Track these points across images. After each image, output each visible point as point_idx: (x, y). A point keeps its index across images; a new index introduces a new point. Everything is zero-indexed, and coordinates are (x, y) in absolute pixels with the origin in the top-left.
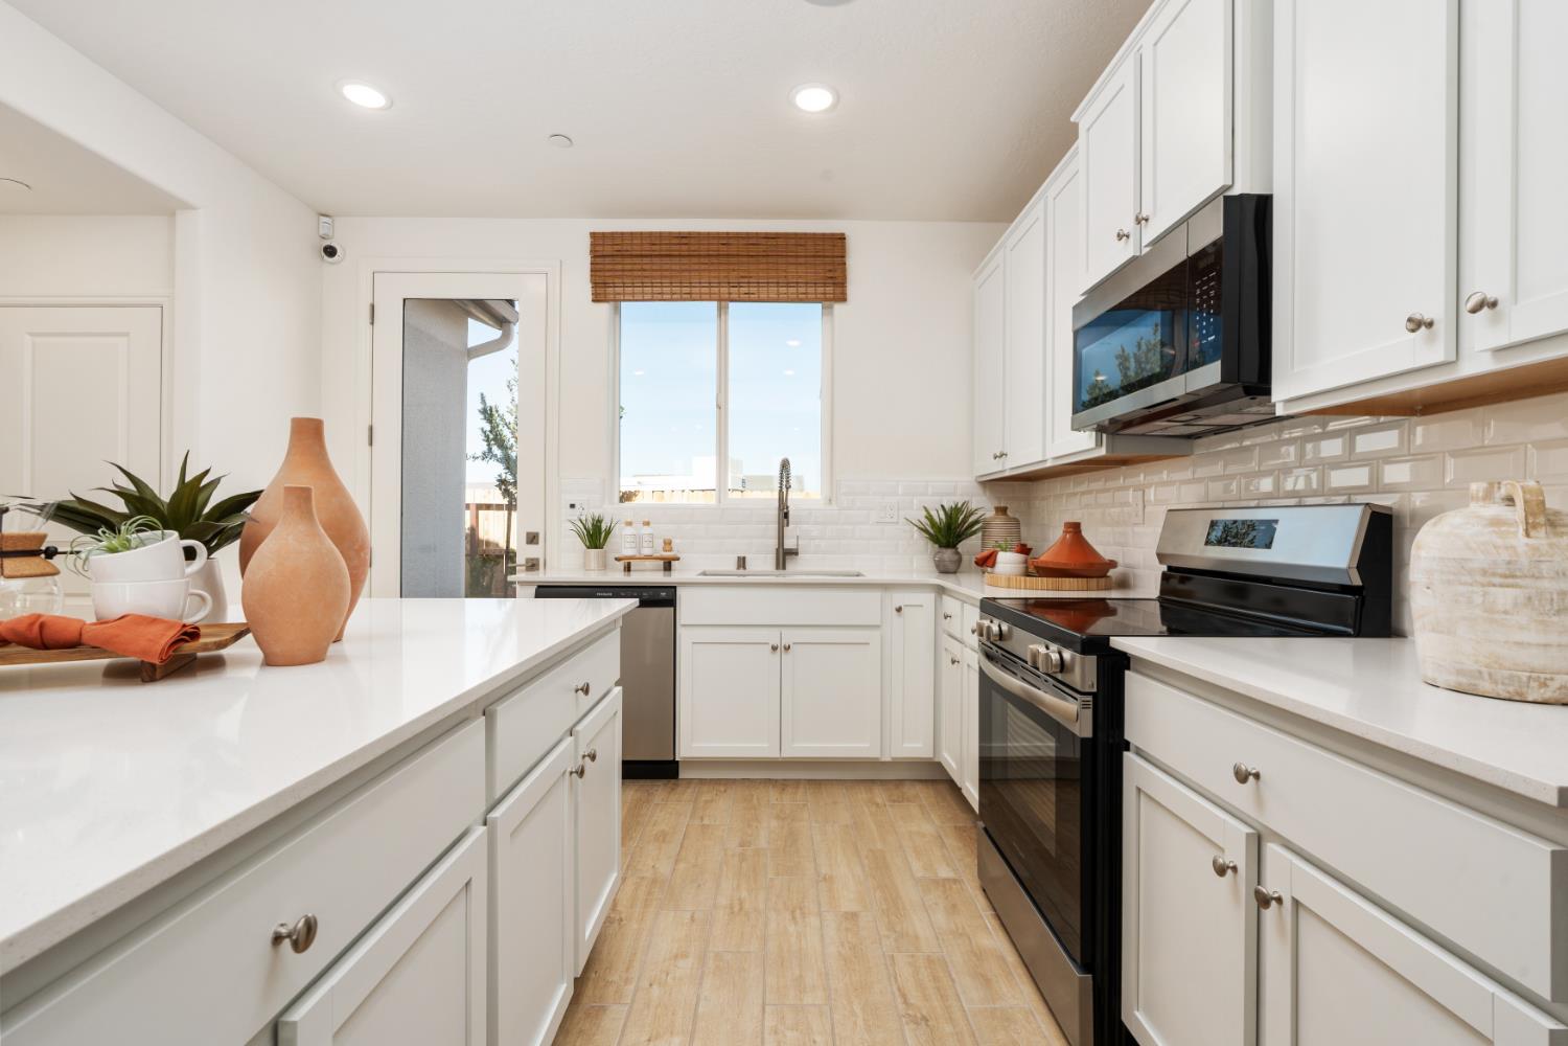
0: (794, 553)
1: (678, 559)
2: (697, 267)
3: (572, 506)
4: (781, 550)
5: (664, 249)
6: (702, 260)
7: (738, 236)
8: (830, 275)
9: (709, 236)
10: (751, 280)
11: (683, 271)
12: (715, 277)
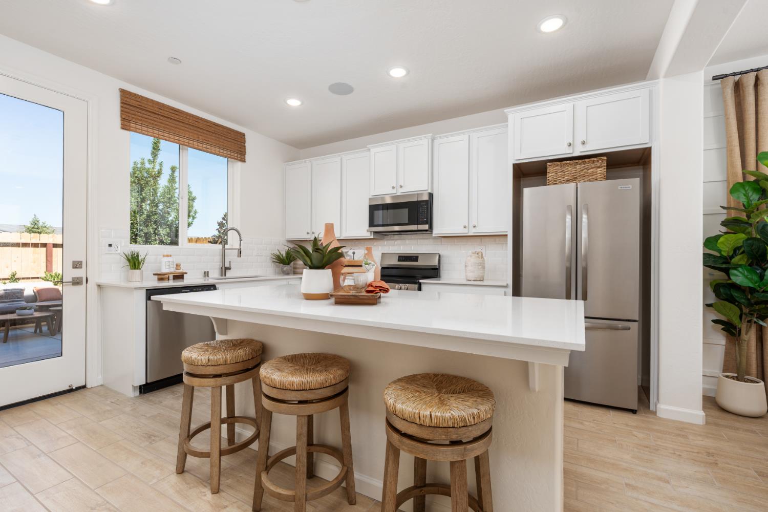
0: (229, 268)
1: (186, 273)
2: (183, 128)
3: (110, 245)
4: (224, 268)
5: (166, 114)
6: (185, 126)
7: (202, 119)
8: (240, 149)
9: (188, 114)
10: (209, 143)
11: (176, 128)
12: (192, 136)
